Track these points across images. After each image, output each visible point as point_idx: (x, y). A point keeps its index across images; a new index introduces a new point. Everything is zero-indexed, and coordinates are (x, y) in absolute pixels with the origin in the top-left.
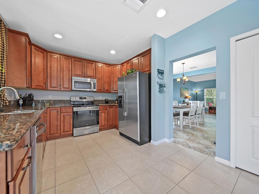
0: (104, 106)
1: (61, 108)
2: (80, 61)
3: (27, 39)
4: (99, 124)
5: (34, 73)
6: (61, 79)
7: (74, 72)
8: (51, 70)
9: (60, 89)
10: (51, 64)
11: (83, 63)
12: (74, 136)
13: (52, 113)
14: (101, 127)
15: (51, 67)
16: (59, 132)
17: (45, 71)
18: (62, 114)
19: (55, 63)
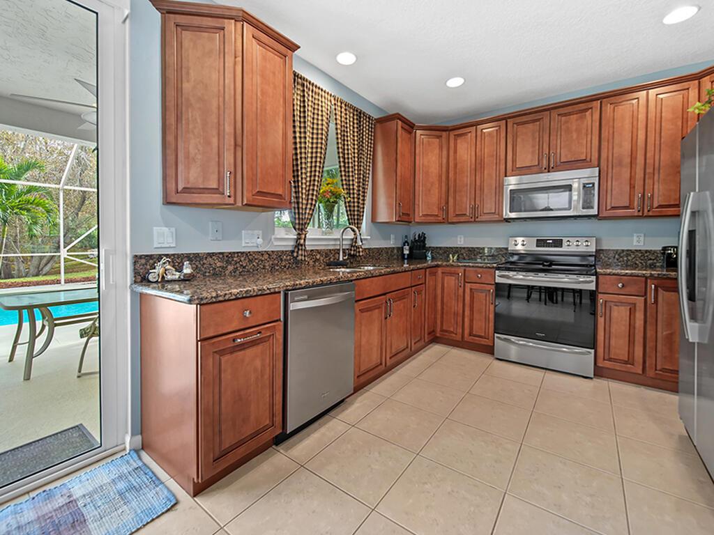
0: (625, 275)
1: (467, 269)
2: (534, 121)
3: (400, 122)
4: (594, 347)
5: (420, 189)
6: (478, 190)
7: (514, 161)
8: (455, 173)
9: (474, 219)
10: (455, 159)
11: (546, 120)
12: (496, 356)
13: (446, 278)
14: (607, 364)
15: (456, 165)
16: (460, 331)
17: (444, 178)
18: (468, 285)
19: (465, 150)
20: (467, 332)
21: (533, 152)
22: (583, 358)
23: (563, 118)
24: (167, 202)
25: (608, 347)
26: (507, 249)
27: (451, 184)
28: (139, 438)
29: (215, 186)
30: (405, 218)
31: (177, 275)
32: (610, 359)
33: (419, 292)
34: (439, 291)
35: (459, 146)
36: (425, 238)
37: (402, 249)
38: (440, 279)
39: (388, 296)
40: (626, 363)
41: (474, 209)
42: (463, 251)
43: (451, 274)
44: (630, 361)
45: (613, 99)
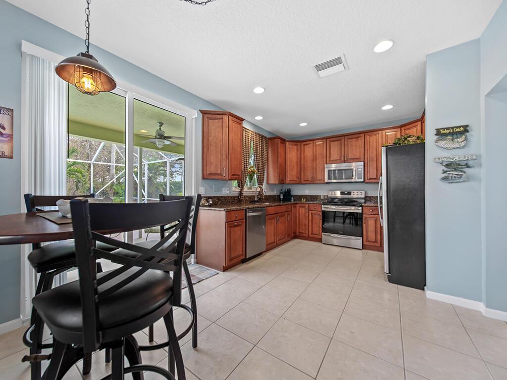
0: (373, 206)
1: (310, 205)
2: (338, 140)
3: (279, 140)
4: (362, 237)
5: (288, 168)
6: (314, 169)
7: (330, 157)
8: (304, 162)
9: (313, 182)
10: (304, 155)
11: (343, 140)
12: (323, 242)
13: (301, 209)
14: (368, 243)
15: (304, 158)
16: (307, 232)
17: (299, 164)
18: (310, 212)
19: (308, 151)
20: (310, 232)
21: (338, 155)
22: (357, 242)
23: (350, 140)
24: (204, 178)
25: (367, 236)
26: (328, 196)
27: (302, 166)
28: (196, 260)
29: (219, 173)
30: (282, 182)
31: (207, 204)
32: (368, 241)
33: (289, 214)
34: (298, 215)
35: (305, 149)
36: (290, 191)
37: (279, 196)
38: (298, 209)
39: (277, 215)
40: (374, 242)
41: (313, 178)
42: (308, 197)
43: (303, 207)
44: (376, 242)
45: (369, 133)
